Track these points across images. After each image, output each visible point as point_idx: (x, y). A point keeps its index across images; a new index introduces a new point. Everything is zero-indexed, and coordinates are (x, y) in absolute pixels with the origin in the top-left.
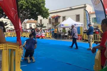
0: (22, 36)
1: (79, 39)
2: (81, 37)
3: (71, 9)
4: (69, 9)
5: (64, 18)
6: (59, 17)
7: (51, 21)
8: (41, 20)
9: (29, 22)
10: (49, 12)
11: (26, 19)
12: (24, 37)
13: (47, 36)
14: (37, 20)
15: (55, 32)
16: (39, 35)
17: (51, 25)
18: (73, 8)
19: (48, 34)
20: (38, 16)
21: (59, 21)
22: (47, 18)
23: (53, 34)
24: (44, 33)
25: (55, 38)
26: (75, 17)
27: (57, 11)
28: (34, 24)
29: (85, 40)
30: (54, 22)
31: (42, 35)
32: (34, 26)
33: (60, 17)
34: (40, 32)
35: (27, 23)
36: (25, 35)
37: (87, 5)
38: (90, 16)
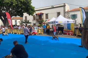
1: (71, 35)
2: (72, 33)
3: (53, 8)
4: (51, 7)
6: (43, 14)
7: (35, 18)
8: (26, 17)
14: (23, 17)
17: (36, 21)
18: (54, 6)
21: (42, 18)
22: (32, 15)
26: (56, 14)
27: (41, 9)
29: (78, 35)
32: (19, 22)
35: (13, 19)
37: (66, 4)
38: (69, 14)
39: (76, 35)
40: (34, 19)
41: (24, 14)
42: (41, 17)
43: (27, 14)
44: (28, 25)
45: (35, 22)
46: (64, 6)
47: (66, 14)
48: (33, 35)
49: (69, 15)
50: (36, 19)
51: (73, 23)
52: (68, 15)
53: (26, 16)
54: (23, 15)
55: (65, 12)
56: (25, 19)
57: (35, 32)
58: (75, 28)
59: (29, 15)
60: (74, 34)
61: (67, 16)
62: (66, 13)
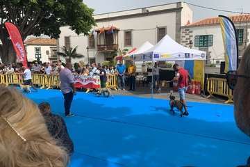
1: (193, 92)
2: (198, 88)
5: (128, 35)
6: (116, 31)
7: (94, 42)
9: (33, 42)
10: (95, 18)
17: (96, 52)
18: (150, 10)
21: (115, 42)
22: (86, 34)
26: (155, 34)
27: (111, 16)
32: (47, 52)
33: (119, 32)
35: (28, 45)
37: (183, 5)
38: (191, 32)
39: (207, 94)
40: (92, 44)
41: (61, 29)
42: (113, 41)
43: (70, 30)
44: (74, 61)
45: (93, 53)
46: (178, 10)
47: (184, 34)
48: (88, 90)
50: (96, 46)
51: (200, 58)
52: (188, 37)
53: (67, 35)
54: (60, 32)
55: (179, 28)
56: (66, 44)
57: (94, 82)
58: (206, 74)
59: (78, 32)
60: (203, 90)
61: (184, 39)
62: (183, 30)
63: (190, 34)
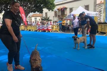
0: (27, 30)
5: (71, 10)
6: (66, 8)
7: (56, 14)
8: (46, 13)
9: (34, 16)
11: (31, 12)
12: (30, 30)
13: (54, 29)
14: (43, 13)
15: (63, 24)
16: (45, 29)
19: (54, 27)
20: (43, 8)
23: (60, 27)
24: (50, 26)
25: (63, 31)
28: (40, 18)
30: (60, 14)
31: (49, 28)
34: (46, 25)
36: (30, 29)
38: (102, 6)
42: (64, 13)
45: (56, 19)
47: (98, 8)
49: (102, 8)
50: (57, 16)
52: (100, 9)
55: (95, 5)
59: (49, 10)
61: (98, 10)
62: (97, 6)
63: (101, 7)
